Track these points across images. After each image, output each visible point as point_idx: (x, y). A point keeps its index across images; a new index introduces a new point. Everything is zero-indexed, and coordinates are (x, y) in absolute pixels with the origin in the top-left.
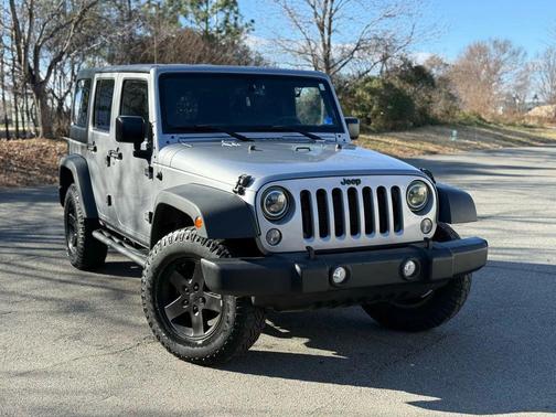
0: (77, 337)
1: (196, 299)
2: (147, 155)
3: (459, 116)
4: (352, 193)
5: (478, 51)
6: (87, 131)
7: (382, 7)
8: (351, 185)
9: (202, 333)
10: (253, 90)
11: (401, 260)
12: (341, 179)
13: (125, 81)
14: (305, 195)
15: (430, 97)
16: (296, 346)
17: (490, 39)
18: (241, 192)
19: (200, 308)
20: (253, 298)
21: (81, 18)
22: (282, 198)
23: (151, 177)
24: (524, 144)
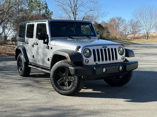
0: (31, 91)
1: (66, 78)
2: (47, 43)
3: (110, 37)
4: (105, 50)
5: (113, 20)
6: (25, 39)
7: (90, 8)
8: (105, 48)
9: (68, 87)
10: (73, 26)
11: (119, 66)
12: (102, 46)
13: (38, 24)
14: (94, 50)
15: (103, 32)
16: (90, 91)
17: (116, 17)
18: (78, 50)
19: (67, 81)
20: (82, 77)
21: (8, 11)
22: (88, 51)
23: (49, 49)
24: (128, 44)
